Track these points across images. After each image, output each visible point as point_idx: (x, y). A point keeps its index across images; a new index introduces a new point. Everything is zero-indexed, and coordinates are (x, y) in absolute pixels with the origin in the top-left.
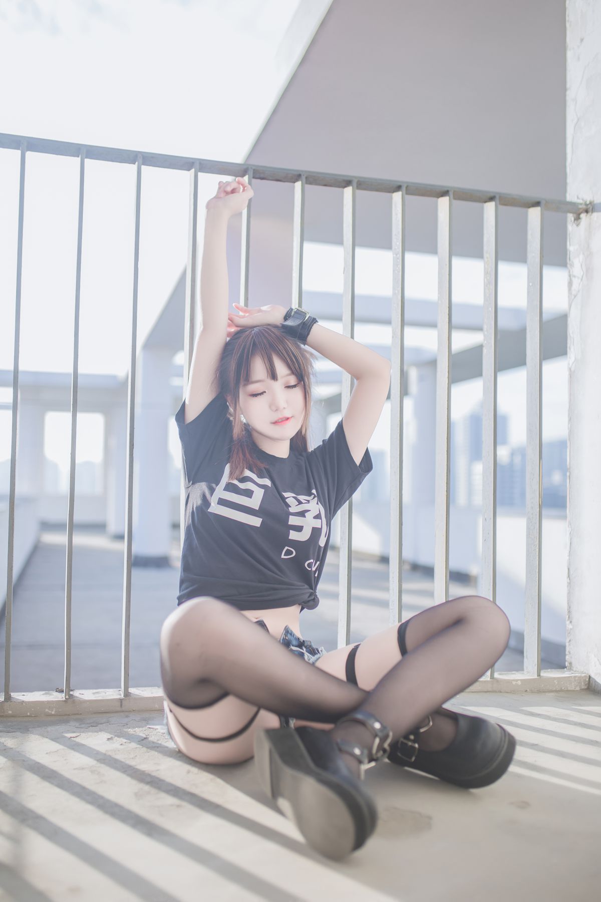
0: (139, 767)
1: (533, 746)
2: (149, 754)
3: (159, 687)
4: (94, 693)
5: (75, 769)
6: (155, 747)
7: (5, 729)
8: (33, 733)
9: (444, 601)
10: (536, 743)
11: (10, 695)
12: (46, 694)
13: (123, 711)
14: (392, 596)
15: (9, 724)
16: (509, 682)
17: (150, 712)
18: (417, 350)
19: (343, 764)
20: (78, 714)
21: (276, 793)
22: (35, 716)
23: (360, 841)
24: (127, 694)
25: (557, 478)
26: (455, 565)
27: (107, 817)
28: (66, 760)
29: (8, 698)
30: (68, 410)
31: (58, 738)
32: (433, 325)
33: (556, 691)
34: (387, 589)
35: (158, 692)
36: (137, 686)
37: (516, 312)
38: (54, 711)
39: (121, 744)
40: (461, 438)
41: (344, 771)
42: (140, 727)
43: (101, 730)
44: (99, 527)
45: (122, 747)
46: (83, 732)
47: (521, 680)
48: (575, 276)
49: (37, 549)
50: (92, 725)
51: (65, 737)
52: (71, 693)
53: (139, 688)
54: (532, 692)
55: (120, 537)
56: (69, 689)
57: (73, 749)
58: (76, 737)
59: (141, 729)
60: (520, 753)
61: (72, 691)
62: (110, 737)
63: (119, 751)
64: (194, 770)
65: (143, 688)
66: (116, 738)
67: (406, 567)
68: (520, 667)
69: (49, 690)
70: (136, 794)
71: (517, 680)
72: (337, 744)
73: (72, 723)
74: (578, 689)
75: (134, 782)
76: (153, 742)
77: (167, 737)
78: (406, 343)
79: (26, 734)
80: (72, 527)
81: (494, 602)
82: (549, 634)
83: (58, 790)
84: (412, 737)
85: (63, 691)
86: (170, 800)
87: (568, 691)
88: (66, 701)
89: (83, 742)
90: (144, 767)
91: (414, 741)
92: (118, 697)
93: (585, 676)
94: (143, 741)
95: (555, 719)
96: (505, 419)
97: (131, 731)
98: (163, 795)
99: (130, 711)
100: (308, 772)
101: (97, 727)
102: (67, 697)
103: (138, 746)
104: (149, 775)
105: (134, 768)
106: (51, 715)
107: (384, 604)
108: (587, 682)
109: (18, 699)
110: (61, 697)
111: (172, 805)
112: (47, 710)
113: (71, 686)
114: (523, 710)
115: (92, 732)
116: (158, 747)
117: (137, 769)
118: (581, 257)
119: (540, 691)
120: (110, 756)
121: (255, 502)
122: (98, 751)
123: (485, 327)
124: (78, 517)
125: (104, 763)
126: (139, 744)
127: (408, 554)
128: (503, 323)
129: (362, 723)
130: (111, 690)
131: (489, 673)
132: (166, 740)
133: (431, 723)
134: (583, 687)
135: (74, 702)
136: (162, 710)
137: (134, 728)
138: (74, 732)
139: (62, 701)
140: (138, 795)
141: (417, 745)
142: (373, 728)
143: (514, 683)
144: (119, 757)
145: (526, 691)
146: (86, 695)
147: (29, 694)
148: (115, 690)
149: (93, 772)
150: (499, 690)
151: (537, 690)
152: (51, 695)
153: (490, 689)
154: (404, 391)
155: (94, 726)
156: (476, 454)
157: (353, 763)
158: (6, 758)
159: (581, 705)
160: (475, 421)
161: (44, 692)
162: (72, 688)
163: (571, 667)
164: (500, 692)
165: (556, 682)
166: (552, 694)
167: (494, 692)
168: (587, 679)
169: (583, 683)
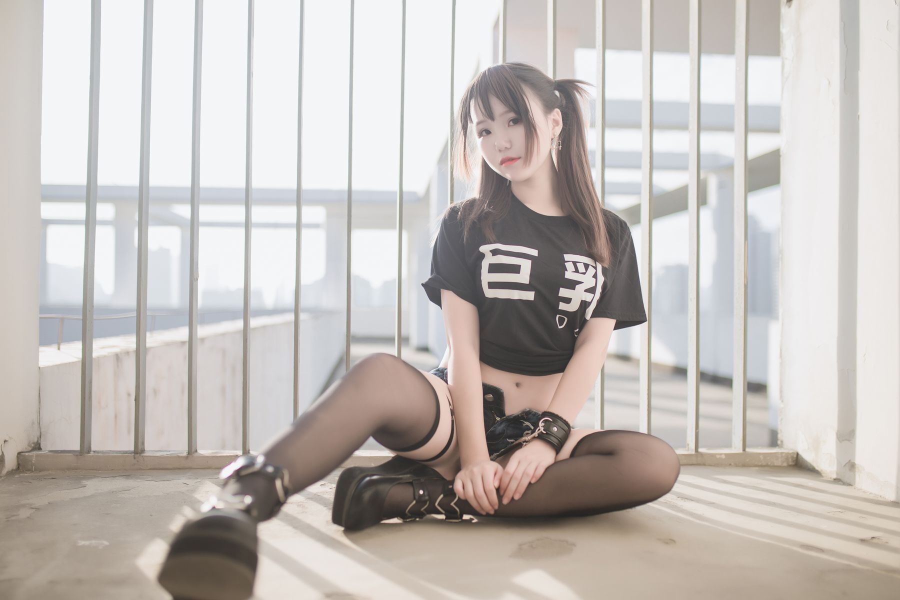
16: (713, 455)
33: (762, 466)
47: (726, 454)
54: (736, 466)
71: (721, 454)
74: (785, 464)
87: (774, 466)
93: (793, 453)
108: (795, 459)
114: (718, 479)
119: (745, 465)
121: (524, 277)
134: (790, 463)
143: (718, 456)
145: (730, 464)
150: (702, 463)
151: (741, 464)
153: (694, 462)
159: (779, 477)
163: (781, 446)
164: (704, 465)
165: (761, 457)
166: (757, 468)
167: (698, 465)
168: (795, 456)
169: (790, 460)
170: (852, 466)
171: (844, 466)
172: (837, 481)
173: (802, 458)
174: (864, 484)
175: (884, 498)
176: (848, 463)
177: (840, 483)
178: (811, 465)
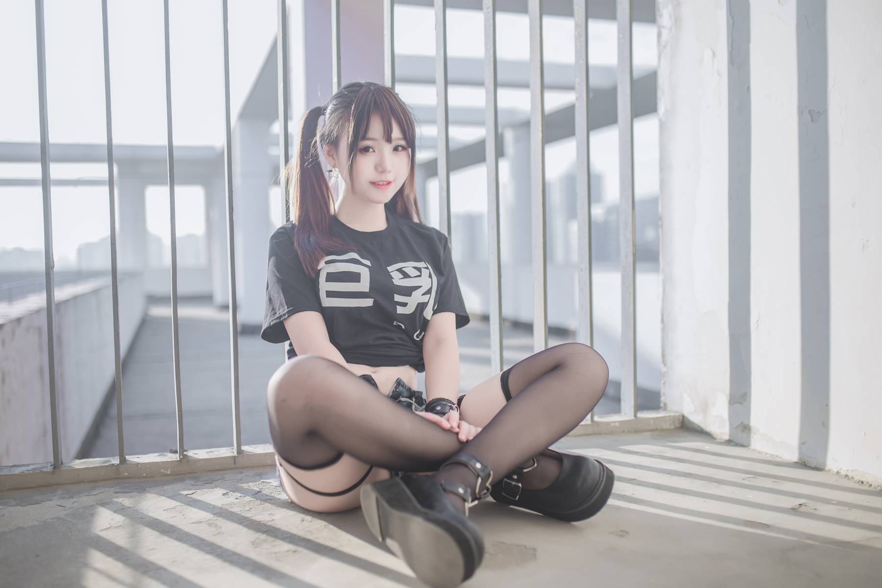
0: (254, 518)
1: (631, 481)
2: (263, 506)
3: (270, 444)
4: (207, 453)
5: (192, 523)
6: (268, 499)
7: (122, 490)
8: (149, 492)
9: (543, 349)
10: (634, 478)
11: (125, 458)
12: (160, 455)
13: (237, 468)
14: (494, 352)
15: (126, 485)
16: (608, 424)
17: (262, 467)
18: (511, 112)
19: (449, 503)
20: (193, 473)
21: (385, 534)
22: (150, 477)
23: (469, 573)
24: (240, 452)
25: (650, 234)
26: (553, 320)
27: (226, 565)
28: (183, 515)
29: (123, 460)
30: (165, 184)
31: (174, 496)
32: (525, 86)
33: (652, 430)
34: (488, 346)
35: (269, 448)
36: (248, 443)
37: (607, 70)
38: (169, 470)
39: (236, 499)
40: (556, 197)
41: (451, 508)
42: (253, 482)
43: (216, 487)
44: (205, 299)
45: (237, 501)
46: (199, 489)
47: (619, 422)
48: (663, 27)
49: (145, 322)
50: (208, 482)
51: (182, 494)
52: (185, 453)
53: (251, 446)
54: (630, 432)
55: (225, 307)
56: (183, 450)
57: (189, 505)
58: (192, 494)
59: (254, 483)
60: (618, 487)
61: (186, 451)
62: (225, 492)
63: (234, 504)
64: (308, 518)
65: (255, 446)
66: (231, 493)
67: (507, 324)
68: (618, 411)
69: (163, 452)
70: (253, 543)
71: (615, 422)
72: (441, 485)
73: (188, 482)
74: (672, 427)
75: (251, 532)
76: (266, 495)
77: (280, 489)
78: (500, 104)
79: (142, 494)
80: (176, 300)
81: (591, 347)
82: (644, 381)
83: (177, 543)
84: (515, 477)
85: (177, 452)
86: (286, 546)
87: (663, 430)
88: (180, 461)
89: (199, 498)
90: (258, 518)
91: (518, 481)
92: (231, 455)
93: (679, 415)
94: (257, 495)
95: (651, 456)
96: (599, 178)
97: (245, 486)
98: (279, 542)
99: (244, 467)
100: (416, 513)
101: (213, 484)
102: (181, 457)
103: (253, 499)
104: (265, 525)
105: (250, 520)
106: (167, 475)
107: (486, 361)
108: (681, 421)
109: (132, 462)
110: (176, 457)
111: (288, 551)
112: (162, 470)
113: (184, 447)
114: (621, 449)
115: (208, 488)
116: (271, 500)
117: (253, 520)
118: (670, 7)
119: (637, 431)
120: (226, 509)
121: (364, 285)
122: (214, 505)
123: (577, 86)
124: (182, 289)
125: (221, 516)
126: (253, 497)
127: (508, 312)
128: (594, 81)
129: (465, 465)
130: (224, 449)
131: (589, 417)
132: (279, 493)
133: (536, 465)
134: (677, 426)
135: (188, 461)
136: (274, 466)
137: (248, 483)
138: (191, 490)
139: (177, 461)
140: (255, 544)
141: (520, 485)
142: (475, 468)
143: (612, 424)
144: (235, 510)
145: (624, 432)
146: (200, 454)
147: (144, 456)
148: (228, 448)
149: (210, 525)
150: (599, 432)
151: (634, 430)
152: (165, 456)
153: (591, 432)
154: (500, 153)
155: (210, 483)
156: (572, 214)
157: (458, 502)
158: (125, 516)
159: (675, 442)
160: (570, 180)
161: (158, 454)
162: (185, 449)
163: (665, 408)
164: (600, 434)
165: (652, 422)
166: (648, 433)
167: (594, 434)
168: (681, 418)
169: (677, 422)
170: (746, 428)
171: (736, 427)
172: (729, 442)
173: (689, 420)
174: (759, 444)
175: (780, 457)
176: (739, 425)
177: (732, 443)
178: (699, 426)
